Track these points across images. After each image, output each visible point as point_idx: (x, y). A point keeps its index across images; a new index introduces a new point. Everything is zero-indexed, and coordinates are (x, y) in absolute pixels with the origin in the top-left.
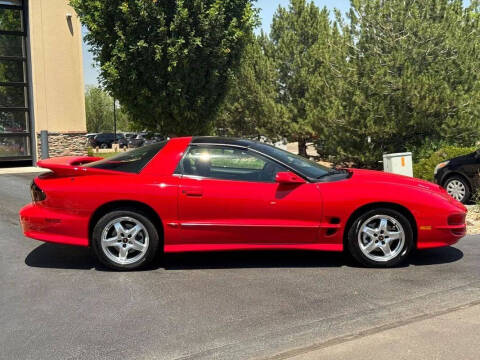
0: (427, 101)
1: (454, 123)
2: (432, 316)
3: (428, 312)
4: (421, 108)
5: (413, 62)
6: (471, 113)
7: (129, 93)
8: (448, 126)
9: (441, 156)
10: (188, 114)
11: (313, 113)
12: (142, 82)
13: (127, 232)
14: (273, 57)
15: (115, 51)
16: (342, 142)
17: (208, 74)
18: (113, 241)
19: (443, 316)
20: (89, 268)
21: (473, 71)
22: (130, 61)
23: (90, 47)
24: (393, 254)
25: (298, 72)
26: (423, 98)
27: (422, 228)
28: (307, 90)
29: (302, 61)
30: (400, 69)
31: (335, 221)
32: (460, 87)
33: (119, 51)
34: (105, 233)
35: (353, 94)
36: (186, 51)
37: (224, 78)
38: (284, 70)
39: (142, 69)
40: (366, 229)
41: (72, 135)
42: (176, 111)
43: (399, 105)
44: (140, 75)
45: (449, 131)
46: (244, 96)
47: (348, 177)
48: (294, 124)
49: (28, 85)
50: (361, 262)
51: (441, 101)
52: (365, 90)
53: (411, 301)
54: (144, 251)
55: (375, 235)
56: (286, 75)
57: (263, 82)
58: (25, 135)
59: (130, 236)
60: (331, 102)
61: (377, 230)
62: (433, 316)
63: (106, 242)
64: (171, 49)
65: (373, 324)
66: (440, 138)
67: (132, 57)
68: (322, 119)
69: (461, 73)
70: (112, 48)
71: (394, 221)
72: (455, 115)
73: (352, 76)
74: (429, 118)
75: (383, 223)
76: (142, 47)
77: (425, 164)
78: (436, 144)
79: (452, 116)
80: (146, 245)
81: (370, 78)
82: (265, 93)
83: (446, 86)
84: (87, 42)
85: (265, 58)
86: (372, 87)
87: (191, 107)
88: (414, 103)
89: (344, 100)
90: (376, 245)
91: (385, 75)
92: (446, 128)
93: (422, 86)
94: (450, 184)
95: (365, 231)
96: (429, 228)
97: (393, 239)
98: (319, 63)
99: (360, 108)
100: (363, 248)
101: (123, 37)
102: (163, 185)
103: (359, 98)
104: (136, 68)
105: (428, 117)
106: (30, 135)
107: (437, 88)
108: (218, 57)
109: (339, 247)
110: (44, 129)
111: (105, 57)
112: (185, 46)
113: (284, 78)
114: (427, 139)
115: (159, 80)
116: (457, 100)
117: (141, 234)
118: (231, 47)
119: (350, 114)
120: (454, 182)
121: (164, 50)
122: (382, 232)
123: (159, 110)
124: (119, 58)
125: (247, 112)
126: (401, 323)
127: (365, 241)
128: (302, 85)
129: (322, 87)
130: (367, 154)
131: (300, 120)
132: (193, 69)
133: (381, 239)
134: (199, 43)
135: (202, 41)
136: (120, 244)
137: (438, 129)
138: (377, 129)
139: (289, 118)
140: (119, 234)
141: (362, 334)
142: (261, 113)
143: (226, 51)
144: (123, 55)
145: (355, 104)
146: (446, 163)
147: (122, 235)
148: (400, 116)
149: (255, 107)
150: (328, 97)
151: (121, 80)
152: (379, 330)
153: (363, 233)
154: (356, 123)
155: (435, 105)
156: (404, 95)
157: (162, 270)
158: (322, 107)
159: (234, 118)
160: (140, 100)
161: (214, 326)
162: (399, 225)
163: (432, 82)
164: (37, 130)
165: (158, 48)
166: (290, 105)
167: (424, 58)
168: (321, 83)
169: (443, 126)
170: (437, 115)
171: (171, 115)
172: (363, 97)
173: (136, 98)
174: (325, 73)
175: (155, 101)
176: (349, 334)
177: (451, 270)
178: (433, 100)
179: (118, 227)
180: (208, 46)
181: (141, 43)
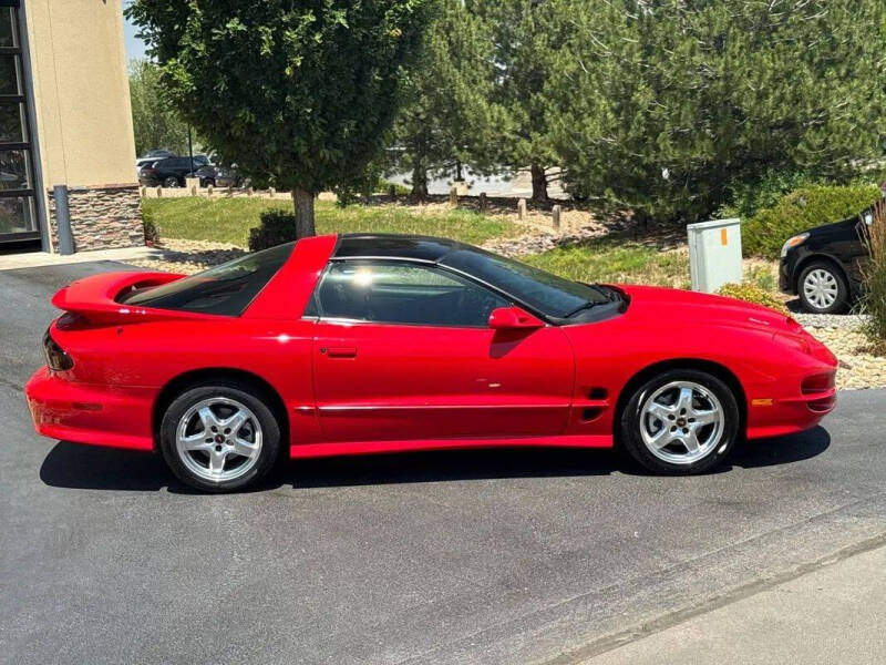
0: (770, 101)
1: (818, 141)
2: (770, 585)
3: (764, 576)
4: (761, 112)
5: (745, 26)
6: (852, 120)
7: (214, 117)
8: (810, 146)
9: (795, 203)
10: (324, 153)
11: (558, 123)
12: (238, 95)
13: (223, 423)
14: (483, 13)
15: (186, 40)
16: (613, 180)
17: (361, 78)
18: (197, 441)
19: (791, 585)
20: (156, 488)
21: (855, 38)
22: (214, 56)
23: (138, 29)
24: (704, 450)
25: (530, 43)
26: (762, 96)
27: (756, 402)
28: (547, 77)
29: (537, 24)
30: (720, 40)
31: (598, 393)
32: (831, 73)
33: (194, 38)
34: (184, 427)
35: (633, 88)
36: (318, 37)
37: (391, 85)
38: (503, 37)
39: (237, 72)
40: (653, 408)
41: (112, 191)
42: (303, 150)
43: (717, 108)
44: (233, 83)
45: (812, 154)
46: (428, 89)
47: (621, 310)
48: (525, 142)
49: (26, 99)
50: (646, 466)
51: (797, 99)
52: (655, 82)
53: (734, 550)
54: (254, 457)
55: (671, 417)
56: (507, 48)
57: (465, 63)
58: (25, 194)
59: (228, 431)
60: (590, 103)
61: (673, 409)
62: (775, 583)
63: (185, 442)
64: (290, 35)
65: (667, 605)
66: (794, 168)
67: (217, 49)
68: (577, 138)
69: (834, 45)
70: (181, 33)
71: (704, 392)
72: (822, 125)
73: (630, 55)
74: (775, 133)
75: (686, 395)
76: (236, 31)
77: (767, 219)
78: (787, 181)
79: (816, 127)
80: (257, 446)
81: (665, 58)
82: (468, 84)
83: (806, 71)
84: (132, 20)
85: (469, 16)
86: (668, 74)
87: (331, 140)
88: (748, 104)
89: (616, 98)
90: (673, 434)
91: (692, 54)
92: (806, 151)
93: (762, 72)
94: (811, 276)
95: (651, 410)
96: (768, 402)
97: (703, 423)
98: (568, 29)
99: (646, 115)
100: (649, 440)
101: (198, 12)
102: (283, 338)
103: (644, 96)
104: (226, 71)
105: (772, 128)
106: (35, 193)
107: (788, 75)
108: (378, 44)
109: (605, 441)
110: (61, 182)
111: (168, 48)
112: (315, 27)
113: (504, 53)
114: (770, 171)
115: (269, 93)
116: (826, 97)
117: (248, 427)
118: (402, 25)
119: (627, 125)
120: (818, 272)
121: (277, 37)
122: (683, 411)
123: (273, 148)
124: (193, 51)
125: (436, 120)
126: (717, 603)
127: (653, 428)
128: (539, 68)
129: (575, 75)
130: (660, 201)
131: (535, 135)
132: (332, 70)
133: (682, 424)
134: (343, 21)
135: (347, 18)
136: (211, 446)
137: (790, 152)
138: (677, 154)
139: (514, 132)
140: (208, 427)
141: (647, 630)
142: (461, 123)
143: (393, 33)
144: (202, 47)
145: (636, 107)
146: (803, 237)
147: (214, 429)
148: (721, 130)
149: (450, 110)
150: (587, 92)
151: (200, 91)
152: (676, 619)
153: (648, 415)
154: (640, 142)
155: (784, 106)
156: (728, 90)
157: (287, 488)
158: (574, 111)
159: (412, 132)
160: (236, 130)
161: (384, 618)
162: (713, 399)
163: (779, 64)
164: (47, 184)
165: (266, 33)
166: (517, 106)
167: (765, 18)
168: (572, 67)
169: (800, 146)
170: (789, 124)
171: (295, 156)
172: (651, 95)
173: (228, 126)
174: (581, 47)
175: (264, 130)
176: (623, 629)
177: (807, 478)
178: (782, 98)
179: (206, 415)
180: (359, 23)
181: (234, 24)
